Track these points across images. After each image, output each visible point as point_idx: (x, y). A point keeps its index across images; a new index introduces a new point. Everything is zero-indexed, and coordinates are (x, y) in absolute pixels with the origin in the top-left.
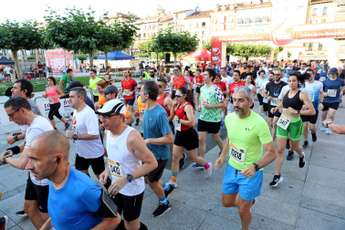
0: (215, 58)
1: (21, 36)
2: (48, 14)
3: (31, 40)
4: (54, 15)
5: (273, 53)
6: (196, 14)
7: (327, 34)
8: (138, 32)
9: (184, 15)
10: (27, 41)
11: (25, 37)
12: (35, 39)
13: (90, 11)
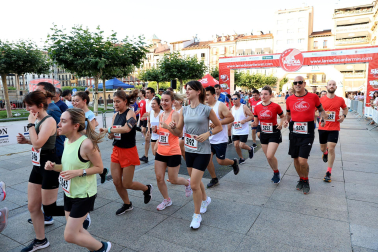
0: (223, 86)
1: (15, 58)
2: (53, 32)
3: (25, 62)
4: (59, 33)
5: (278, 83)
6: (195, 44)
7: (335, 60)
8: (147, 55)
9: (182, 46)
10: (21, 63)
11: (19, 58)
12: (30, 61)
13: (98, 32)
